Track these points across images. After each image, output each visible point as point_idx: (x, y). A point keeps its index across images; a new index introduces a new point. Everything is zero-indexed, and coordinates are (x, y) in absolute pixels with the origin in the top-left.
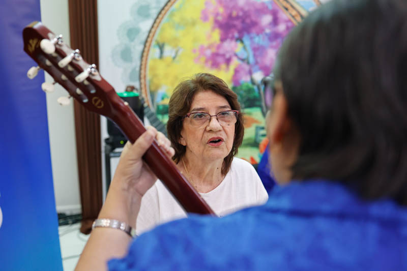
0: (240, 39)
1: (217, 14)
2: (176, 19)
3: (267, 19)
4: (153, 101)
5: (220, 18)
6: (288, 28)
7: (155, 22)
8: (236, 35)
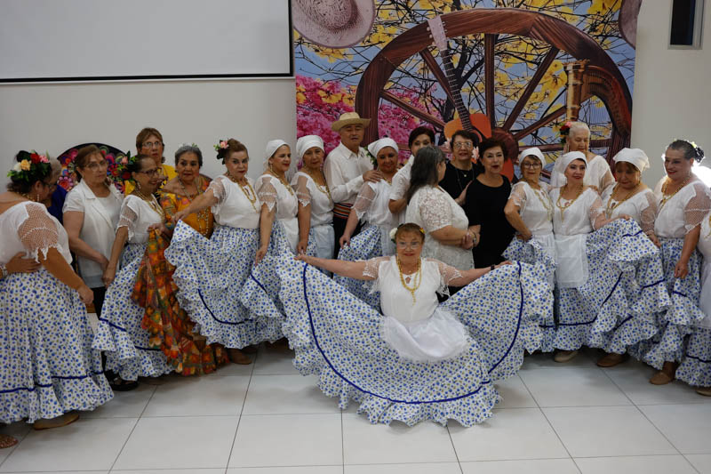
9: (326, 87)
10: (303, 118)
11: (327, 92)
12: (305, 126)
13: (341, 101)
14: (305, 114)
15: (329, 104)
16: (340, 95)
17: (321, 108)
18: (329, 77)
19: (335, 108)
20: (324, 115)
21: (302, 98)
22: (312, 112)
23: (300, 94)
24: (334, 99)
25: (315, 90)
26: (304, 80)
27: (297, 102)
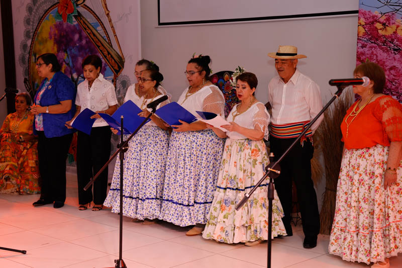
0: (65, 51)
1: (55, 35)
2: (40, 38)
3: (77, 37)
4: (33, 88)
5: (56, 37)
6: (87, 42)
7: (32, 41)
8: (64, 48)
9: (383, 19)
10: (361, 50)
11: (384, 24)
12: (363, 57)
13: (395, 33)
14: (363, 46)
15: (385, 36)
16: (394, 27)
17: (377, 40)
18: (386, 9)
19: (390, 40)
20: (379, 46)
21: (362, 30)
22: (369, 44)
23: (361, 28)
24: (390, 31)
25: (373, 23)
26: (364, 14)
27: (358, 35)
